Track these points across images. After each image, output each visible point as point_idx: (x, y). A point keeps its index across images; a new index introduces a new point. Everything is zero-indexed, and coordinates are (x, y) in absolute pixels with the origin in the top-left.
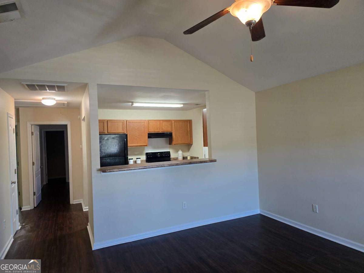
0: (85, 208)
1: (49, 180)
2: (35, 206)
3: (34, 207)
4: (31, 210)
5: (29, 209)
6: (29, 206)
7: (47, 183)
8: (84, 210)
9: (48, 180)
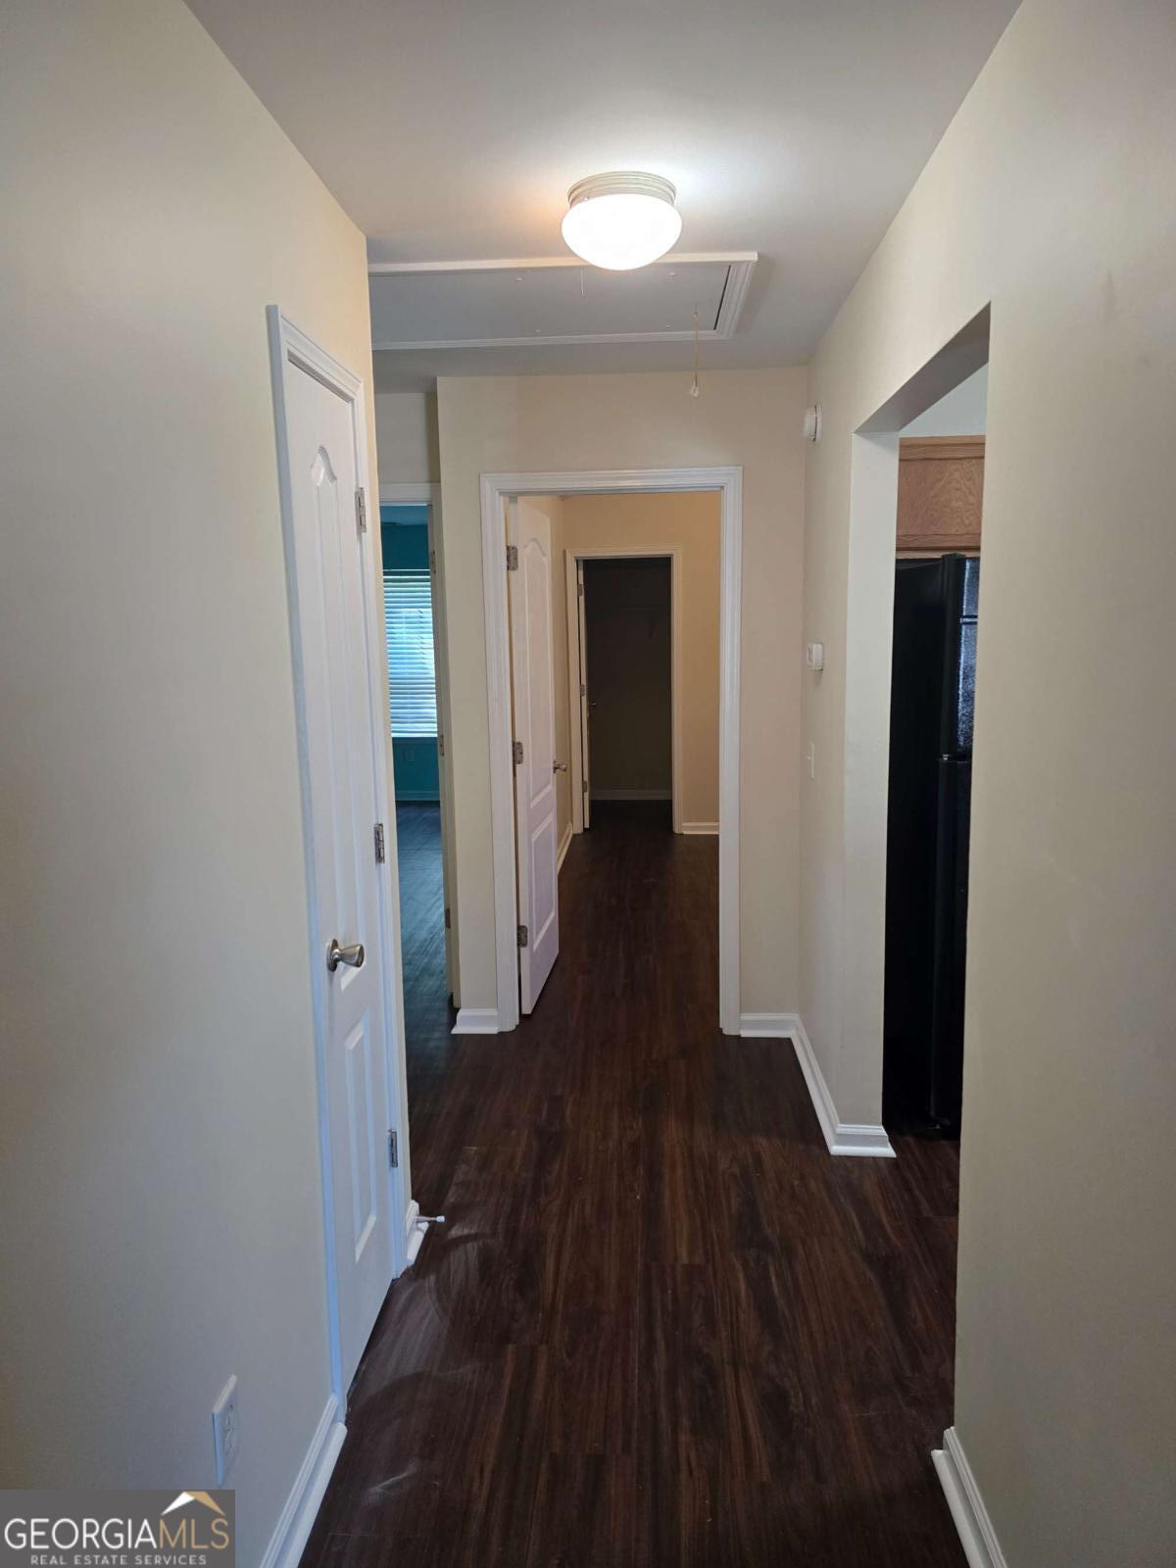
0: (843, 1128)
1: (595, 805)
2: (527, 1010)
3: (522, 1017)
4: (501, 1034)
5: (494, 1030)
6: (493, 1012)
7: (587, 826)
8: (836, 1149)
9: (593, 803)
